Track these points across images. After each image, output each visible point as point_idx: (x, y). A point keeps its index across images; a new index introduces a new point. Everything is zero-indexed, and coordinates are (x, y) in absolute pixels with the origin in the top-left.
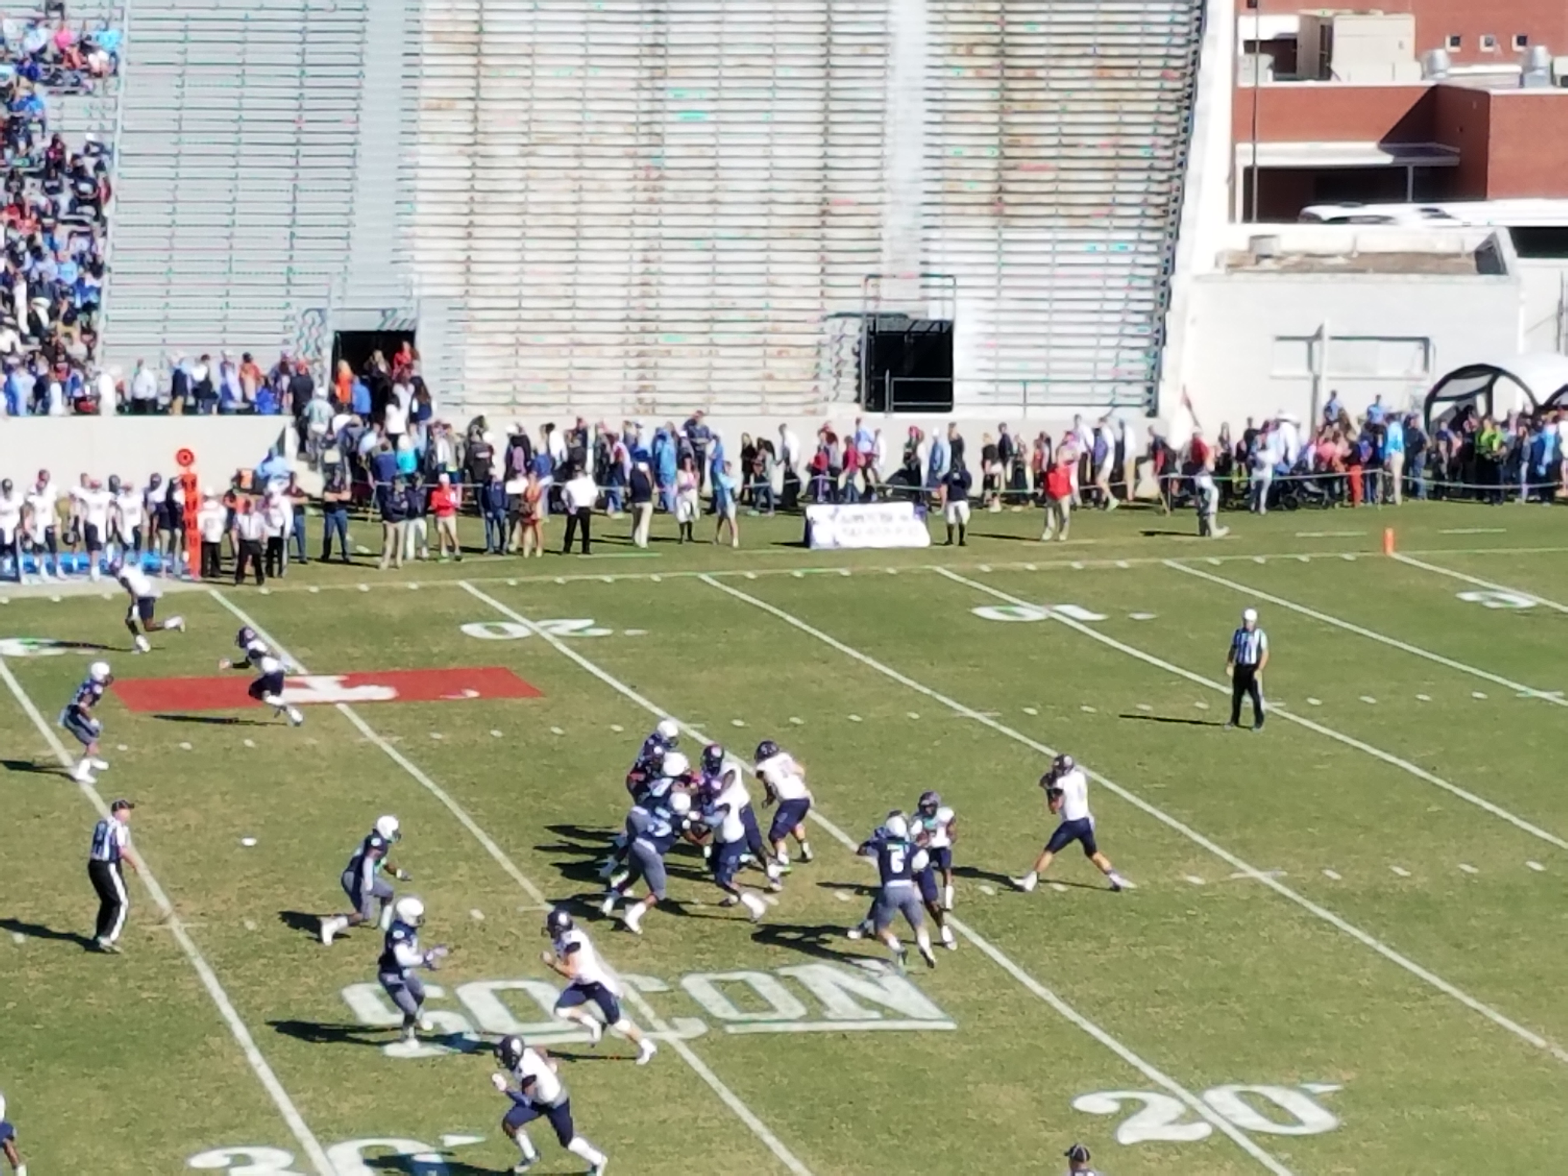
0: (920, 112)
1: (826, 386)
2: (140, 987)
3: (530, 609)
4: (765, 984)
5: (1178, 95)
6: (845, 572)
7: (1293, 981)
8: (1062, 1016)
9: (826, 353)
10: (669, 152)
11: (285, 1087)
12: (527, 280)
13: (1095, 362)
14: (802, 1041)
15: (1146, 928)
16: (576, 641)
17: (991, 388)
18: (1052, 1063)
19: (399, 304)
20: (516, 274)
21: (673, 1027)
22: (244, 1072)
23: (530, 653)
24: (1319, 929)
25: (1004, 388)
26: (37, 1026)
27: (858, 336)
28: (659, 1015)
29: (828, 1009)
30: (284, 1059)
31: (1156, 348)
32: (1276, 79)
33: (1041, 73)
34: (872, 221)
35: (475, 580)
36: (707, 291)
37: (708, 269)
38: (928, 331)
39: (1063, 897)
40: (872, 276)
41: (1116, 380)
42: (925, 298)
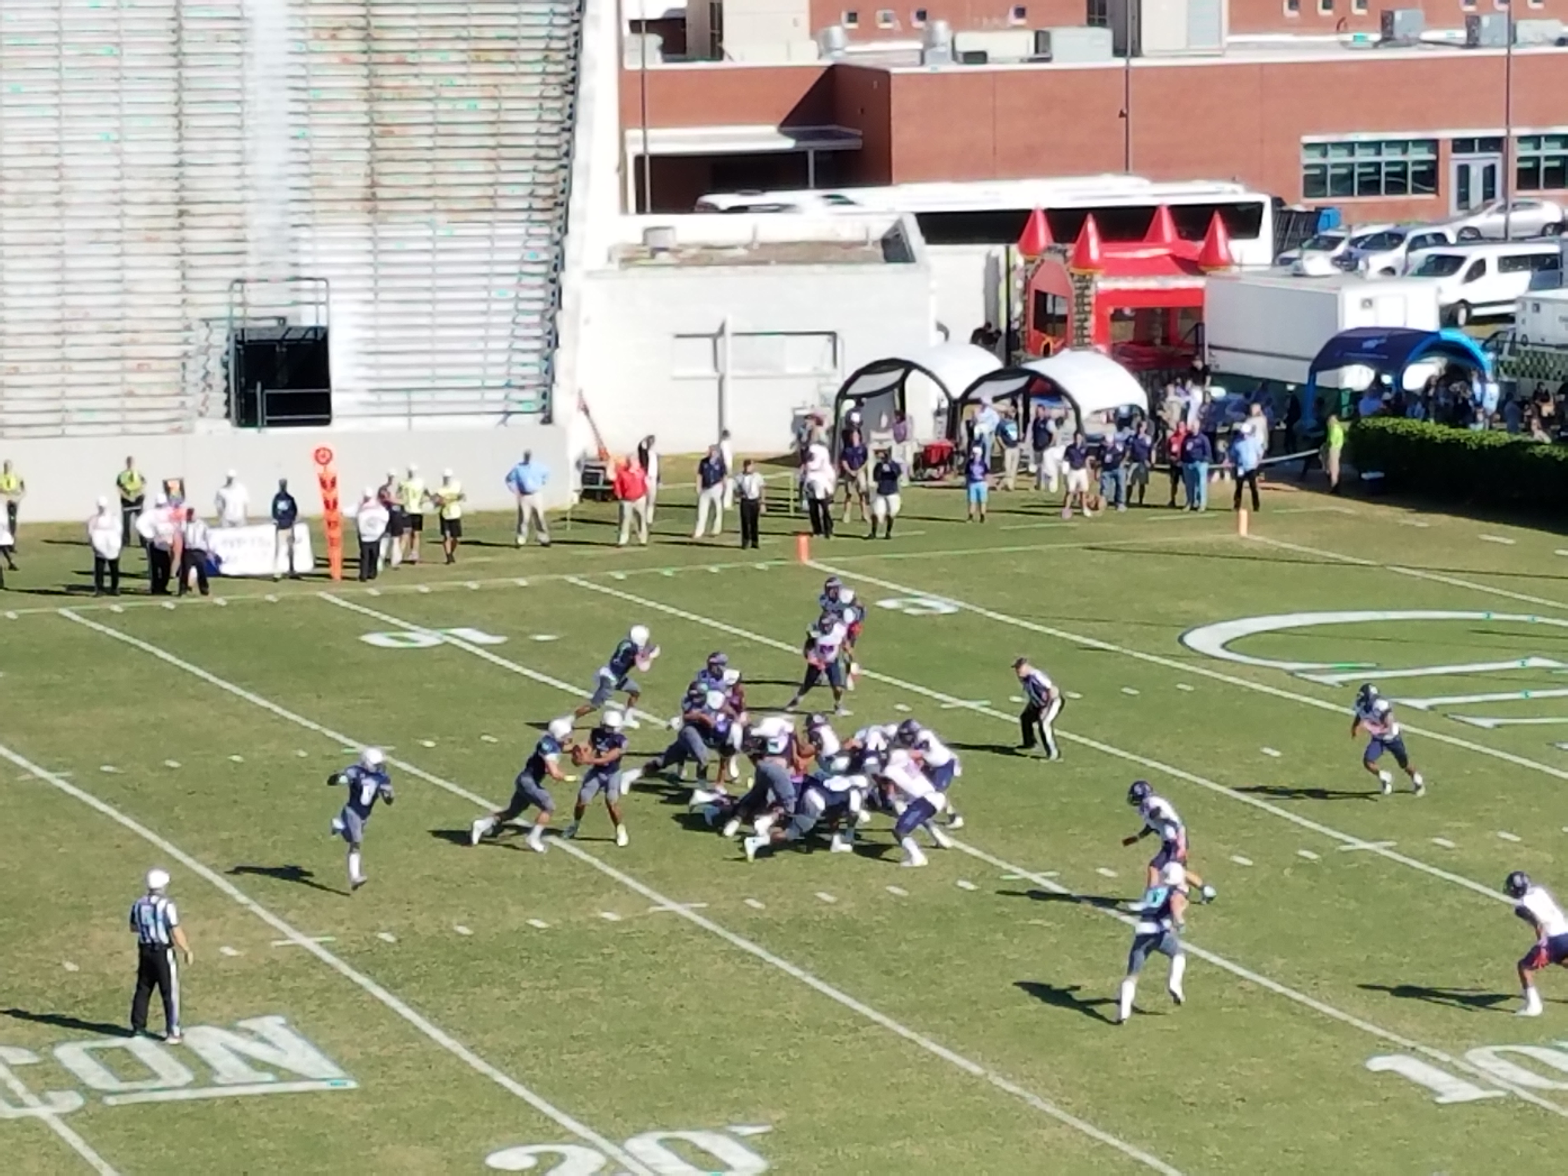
1: (194, 400)
4: (145, 1049)
5: (561, 79)
6: (222, 602)
7: (716, 1019)
8: (473, 1069)
9: (191, 364)
13: (483, 366)
14: (190, 1109)
15: (559, 969)
17: (373, 398)
18: (462, 1120)
21: (47, 1102)
24: (743, 962)
25: (387, 397)
27: (225, 346)
28: (31, 1090)
29: (218, 1073)
31: (548, 351)
32: (666, 61)
33: (413, 58)
34: (236, 221)
36: (57, 301)
37: (56, 277)
38: (303, 339)
39: (469, 941)
40: (238, 281)
41: (508, 386)
42: (296, 303)
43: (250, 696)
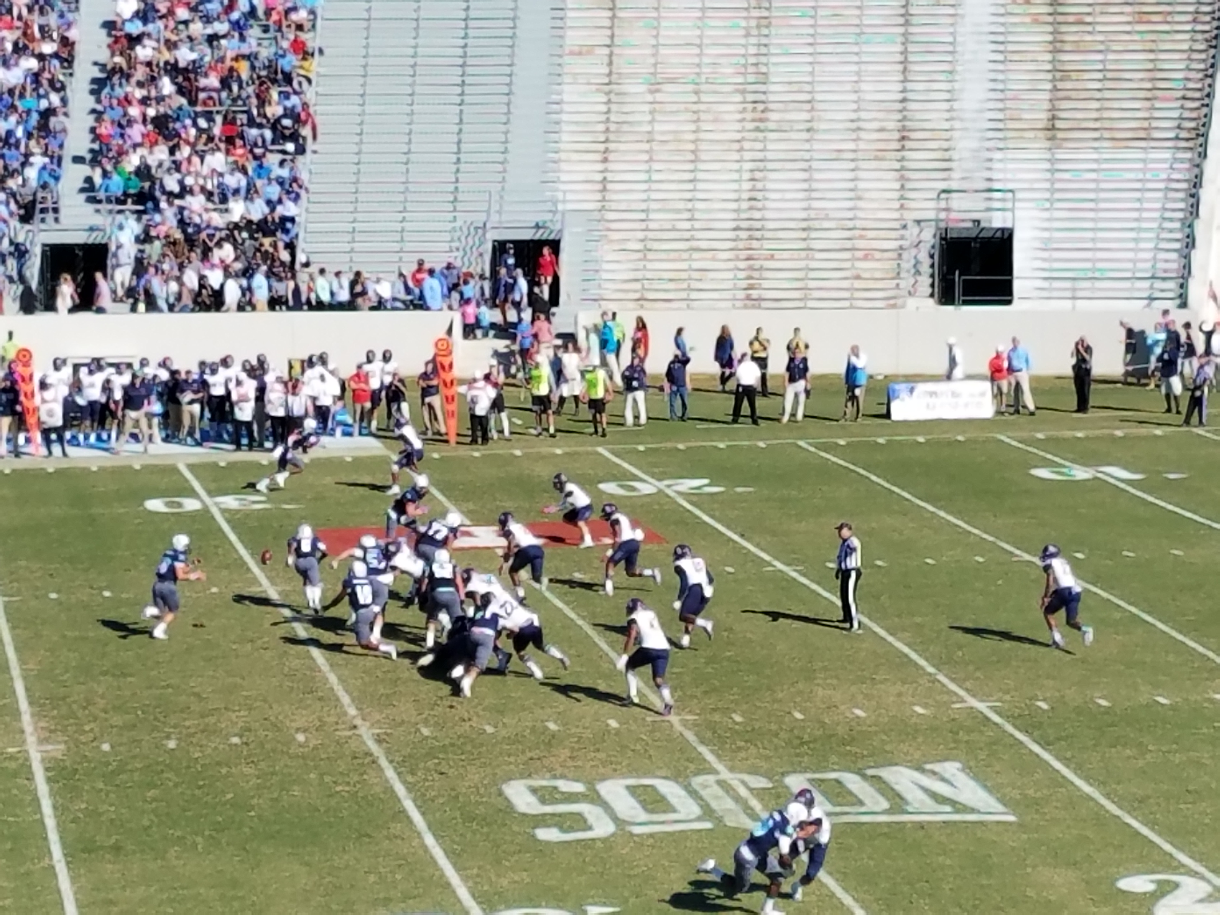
0: (986, 52)
1: (906, 283)
2: (335, 782)
3: (656, 470)
4: (854, 783)
5: (1207, 36)
6: (921, 439)
8: (1107, 811)
9: (905, 255)
10: (772, 88)
11: (455, 865)
12: (654, 196)
13: (1134, 261)
14: (886, 830)
15: (1178, 737)
16: (693, 497)
17: (1045, 284)
18: (1098, 851)
19: (548, 217)
20: (645, 191)
22: (421, 852)
23: (656, 507)
25: (1057, 284)
26: (253, 813)
27: (932, 241)
28: (765, 809)
29: (907, 803)
30: (454, 842)
31: (1187, 250)
33: (1088, 19)
34: (945, 145)
35: (611, 446)
36: (804, 204)
37: (805, 186)
38: (993, 237)
39: (1107, 711)
40: (944, 191)
41: (1153, 277)
42: (989, 209)
43: (942, 514)
